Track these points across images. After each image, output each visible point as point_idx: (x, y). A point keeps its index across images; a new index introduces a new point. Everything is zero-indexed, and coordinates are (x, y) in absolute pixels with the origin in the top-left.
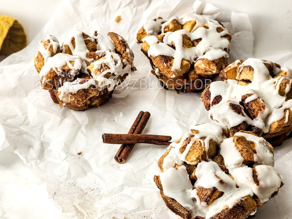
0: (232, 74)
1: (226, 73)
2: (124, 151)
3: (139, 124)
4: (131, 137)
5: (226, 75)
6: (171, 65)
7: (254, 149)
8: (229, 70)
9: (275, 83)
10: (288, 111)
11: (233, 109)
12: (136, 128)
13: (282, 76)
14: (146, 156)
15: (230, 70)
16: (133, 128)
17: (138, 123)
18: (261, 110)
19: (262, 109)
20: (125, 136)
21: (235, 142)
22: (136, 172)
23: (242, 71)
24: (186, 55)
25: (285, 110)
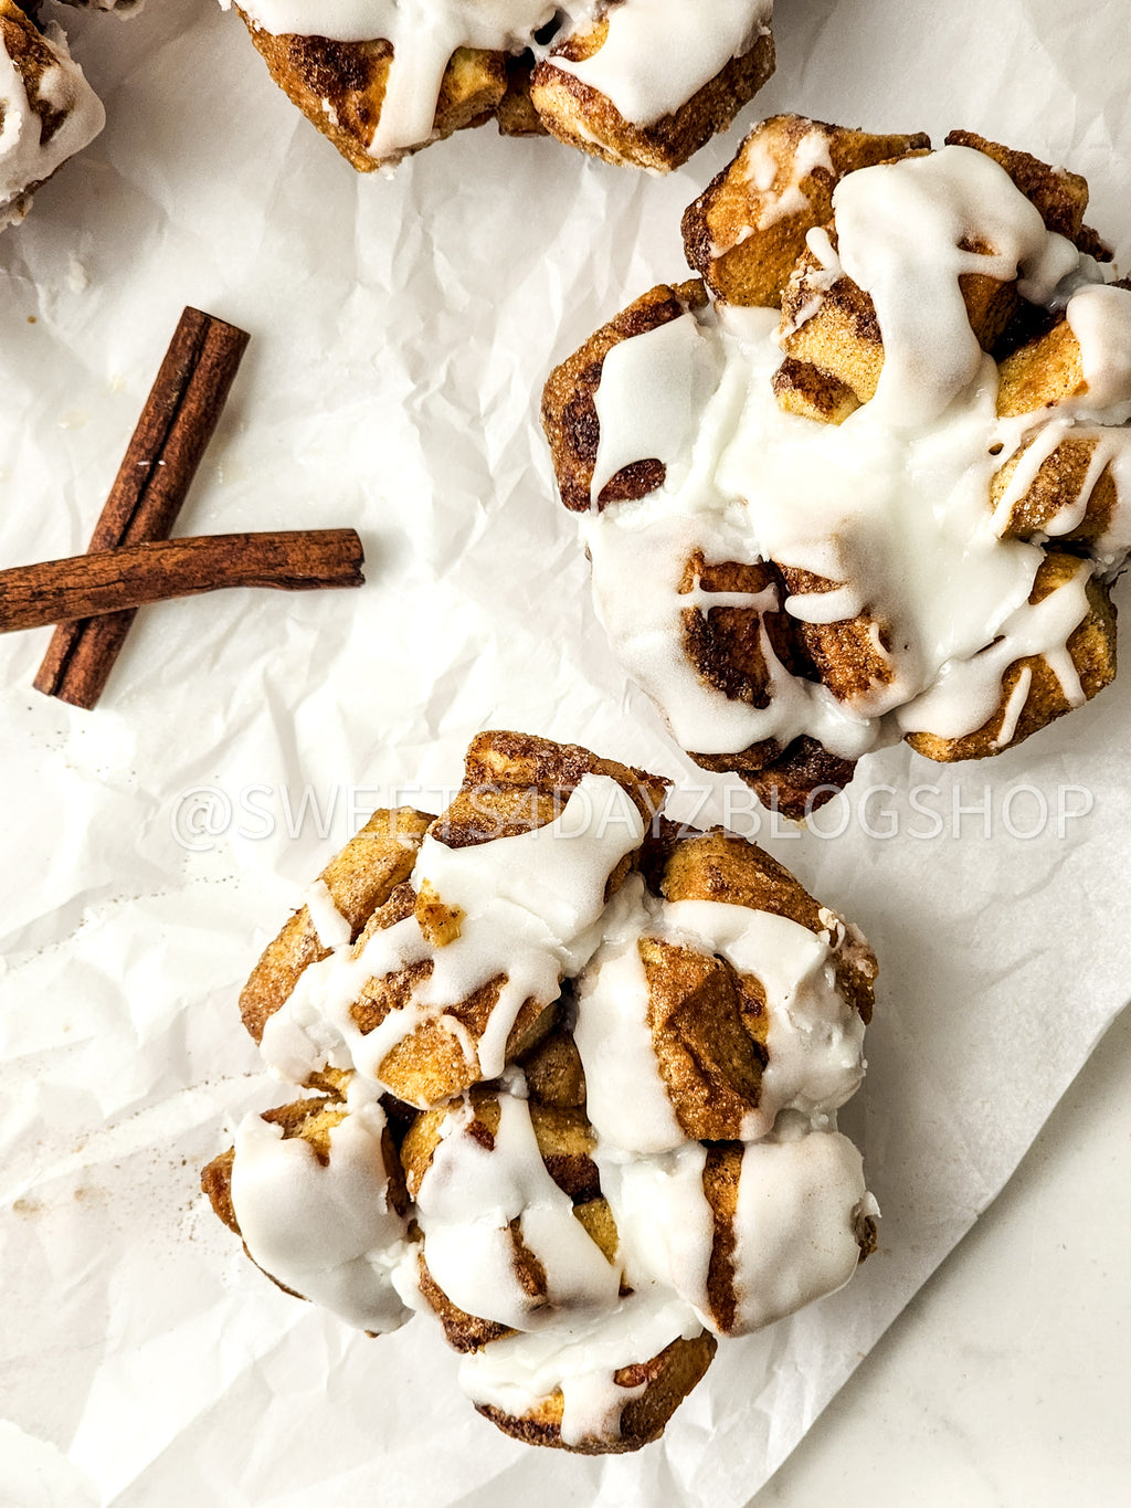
0: (761, 263)
1: (721, 261)
2: (85, 650)
3: (177, 433)
4: (121, 586)
5: (718, 275)
6: (369, 116)
7: (758, 1037)
8: (739, 240)
9: (996, 451)
10: (1026, 674)
11: (702, 670)
12: (154, 466)
13: (1050, 405)
14: (216, 657)
15: (747, 240)
16: (137, 469)
17: (170, 423)
18: (865, 686)
19: (872, 680)
20: (82, 588)
21: (658, 1025)
22: (154, 790)
23: (814, 318)
24: (482, 22)
25: (1010, 672)
